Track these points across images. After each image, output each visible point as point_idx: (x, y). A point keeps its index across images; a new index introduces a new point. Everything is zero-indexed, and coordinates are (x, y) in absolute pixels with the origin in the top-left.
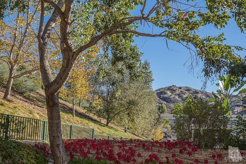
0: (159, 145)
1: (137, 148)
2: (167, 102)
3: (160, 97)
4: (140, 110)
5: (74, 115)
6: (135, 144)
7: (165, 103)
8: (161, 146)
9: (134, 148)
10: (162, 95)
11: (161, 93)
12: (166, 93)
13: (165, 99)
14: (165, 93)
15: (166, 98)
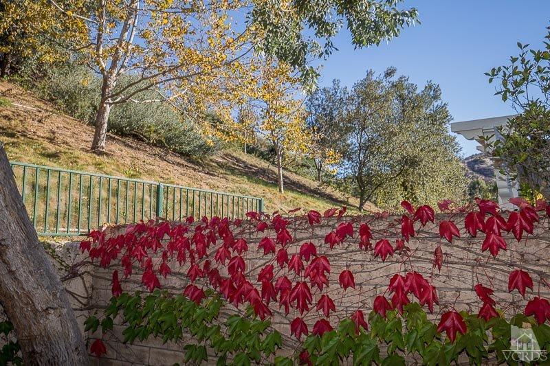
0: (437, 230)
1: (339, 248)
2: (486, 175)
3: (473, 169)
4: (426, 175)
5: (282, 189)
6: (328, 231)
7: (483, 178)
8: (447, 231)
9: (322, 248)
10: (476, 166)
11: (476, 162)
12: (484, 161)
13: (481, 172)
14: (482, 162)
15: (484, 169)
